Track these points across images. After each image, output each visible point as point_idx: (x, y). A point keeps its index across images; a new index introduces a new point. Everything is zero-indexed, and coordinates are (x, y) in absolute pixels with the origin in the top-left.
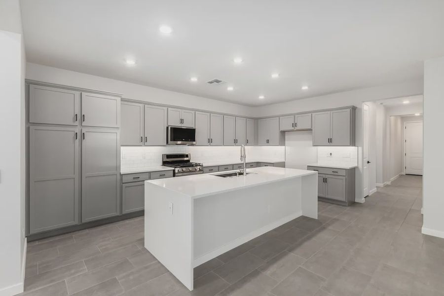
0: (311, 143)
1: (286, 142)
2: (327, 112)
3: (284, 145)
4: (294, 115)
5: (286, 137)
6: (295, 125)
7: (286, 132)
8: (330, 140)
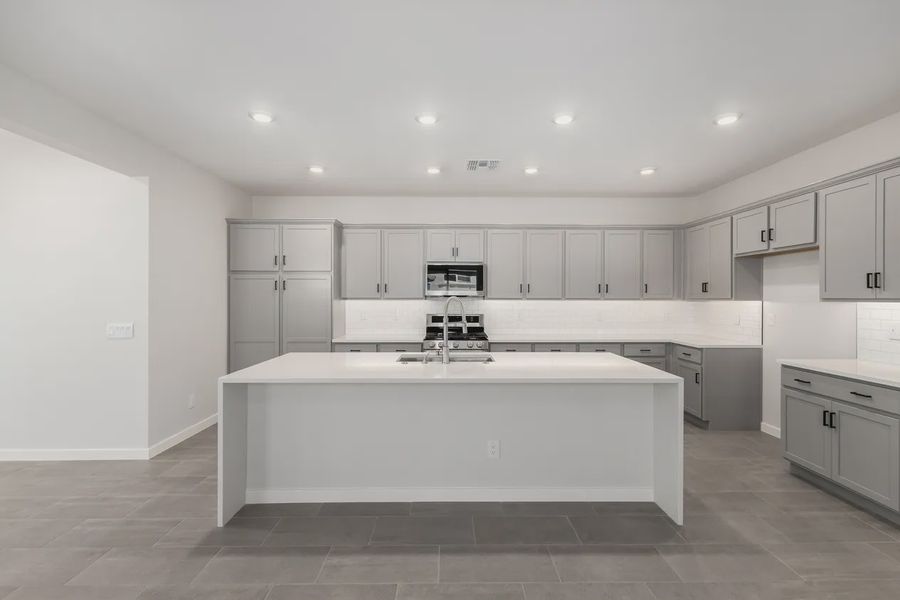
0: (815, 289)
1: (765, 288)
2: (865, 180)
3: (758, 295)
4: (767, 205)
5: (766, 273)
6: (768, 235)
7: (765, 260)
8: (872, 278)
